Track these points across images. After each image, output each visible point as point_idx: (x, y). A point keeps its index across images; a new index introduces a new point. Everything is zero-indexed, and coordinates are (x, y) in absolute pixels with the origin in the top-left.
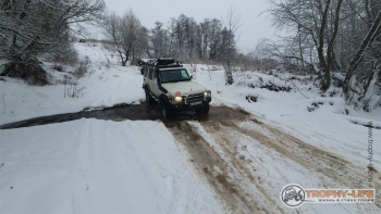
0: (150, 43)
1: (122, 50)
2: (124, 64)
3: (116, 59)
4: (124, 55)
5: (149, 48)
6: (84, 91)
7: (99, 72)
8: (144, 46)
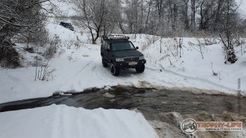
0: (124, 16)
1: (92, 25)
2: (94, 42)
3: (85, 37)
4: (94, 32)
5: (122, 21)
6: (54, 73)
7: (68, 52)
8: (117, 20)
